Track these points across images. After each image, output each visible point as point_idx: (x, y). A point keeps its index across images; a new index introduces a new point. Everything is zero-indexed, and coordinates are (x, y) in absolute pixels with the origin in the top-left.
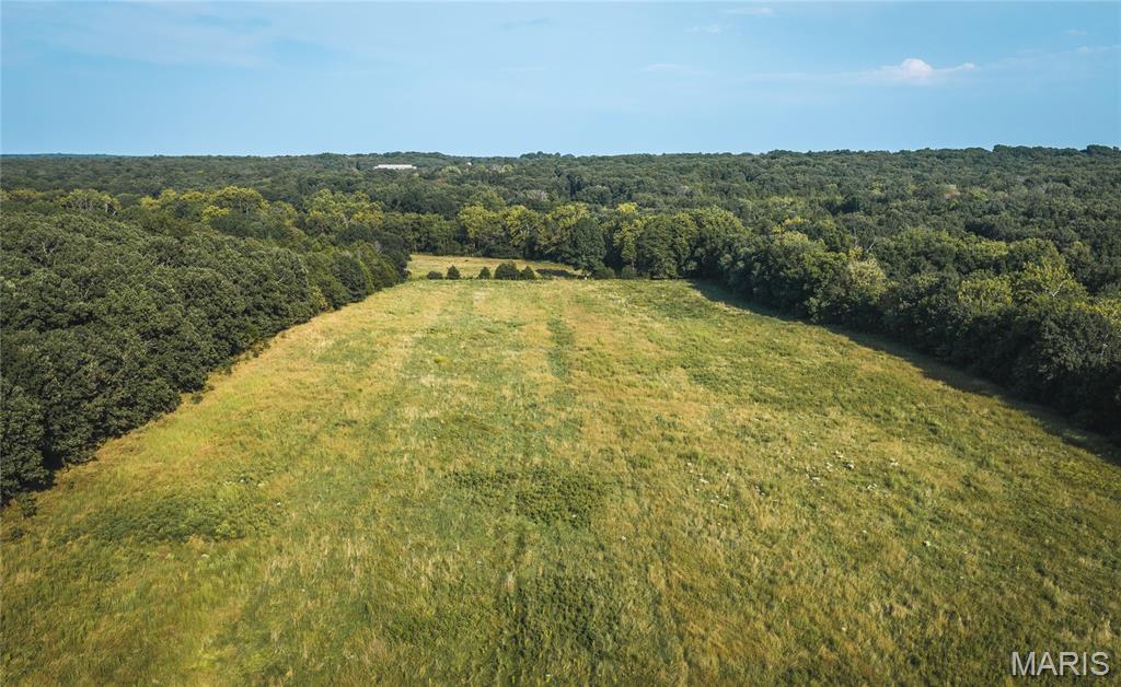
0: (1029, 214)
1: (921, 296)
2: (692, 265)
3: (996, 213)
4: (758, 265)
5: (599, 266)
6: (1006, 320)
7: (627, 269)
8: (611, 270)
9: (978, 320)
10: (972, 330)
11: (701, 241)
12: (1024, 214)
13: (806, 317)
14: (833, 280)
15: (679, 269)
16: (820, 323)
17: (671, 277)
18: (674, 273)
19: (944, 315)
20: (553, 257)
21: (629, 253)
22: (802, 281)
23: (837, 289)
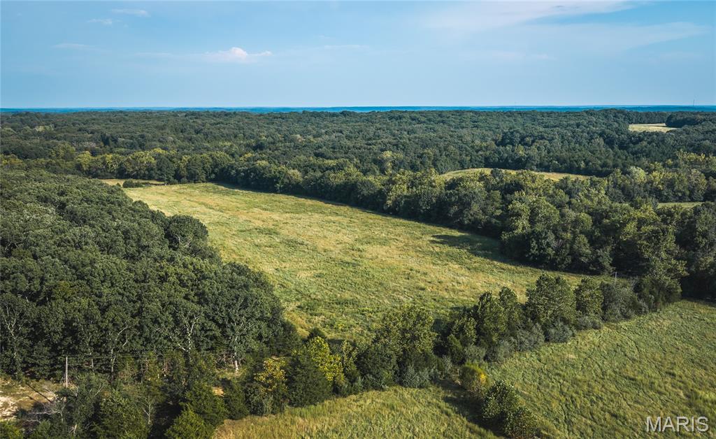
0: (334, 148)
1: (317, 180)
2: (213, 176)
3: (321, 148)
4: (252, 174)
5: (172, 179)
6: (346, 184)
7: (184, 179)
8: (176, 181)
9: (337, 185)
10: (336, 188)
11: (216, 166)
12: (332, 148)
13: (275, 191)
14: (284, 177)
15: (207, 177)
16: (281, 193)
17: (203, 182)
18: (205, 180)
19: (327, 185)
20: (135, 177)
21: (184, 173)
22: (272, 179)
23: (286, 181)
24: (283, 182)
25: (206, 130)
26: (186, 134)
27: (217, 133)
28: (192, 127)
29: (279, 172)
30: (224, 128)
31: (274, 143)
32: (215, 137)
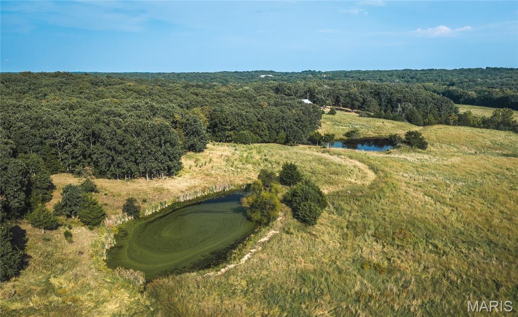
23: (467, 97)
24: (464, 98)
25: (418, 77)
26: (405, 79)
27: (425, 78)
28: (408, 75)
29: (463, 93)
30: (429, 76)
31: (462, 83)
32: (423, 81)
